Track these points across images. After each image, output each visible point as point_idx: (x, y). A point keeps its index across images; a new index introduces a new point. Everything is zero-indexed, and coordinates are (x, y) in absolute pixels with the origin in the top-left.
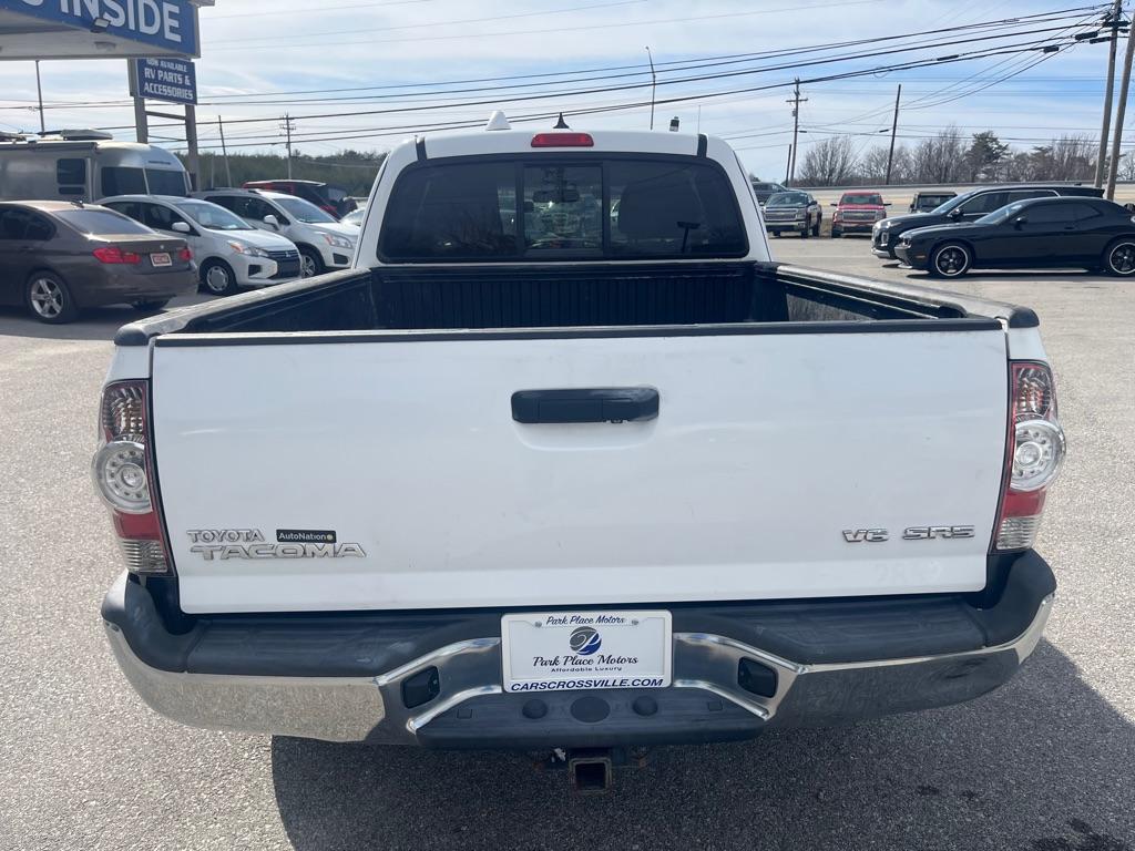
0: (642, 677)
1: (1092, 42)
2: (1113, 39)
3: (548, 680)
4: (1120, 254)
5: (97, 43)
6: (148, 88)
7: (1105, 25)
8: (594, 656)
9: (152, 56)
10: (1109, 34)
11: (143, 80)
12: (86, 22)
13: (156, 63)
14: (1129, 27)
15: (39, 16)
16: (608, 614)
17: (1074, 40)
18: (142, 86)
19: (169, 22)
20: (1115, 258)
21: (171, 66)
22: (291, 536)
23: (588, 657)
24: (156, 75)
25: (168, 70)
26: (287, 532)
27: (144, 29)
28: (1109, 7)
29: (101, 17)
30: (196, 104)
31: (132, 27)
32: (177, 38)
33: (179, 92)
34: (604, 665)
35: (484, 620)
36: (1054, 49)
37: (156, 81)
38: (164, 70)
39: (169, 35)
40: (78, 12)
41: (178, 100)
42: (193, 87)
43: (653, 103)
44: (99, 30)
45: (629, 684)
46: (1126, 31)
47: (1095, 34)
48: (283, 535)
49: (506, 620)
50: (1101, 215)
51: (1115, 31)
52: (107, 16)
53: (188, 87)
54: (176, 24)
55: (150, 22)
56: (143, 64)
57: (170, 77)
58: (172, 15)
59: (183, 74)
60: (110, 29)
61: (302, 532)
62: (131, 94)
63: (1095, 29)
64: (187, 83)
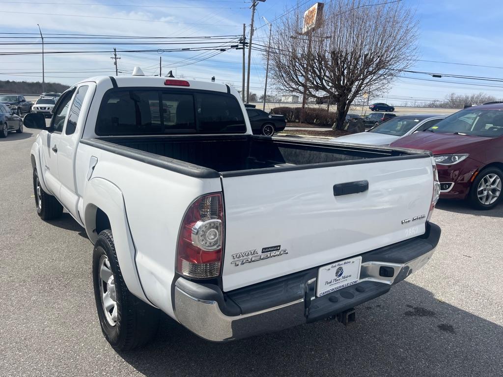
0: (352, 281)
1: (237, 49)
2: (243, 48)
3: (329, 289)
4: (266, 129)
7: (240, 43)
8: (341, 277)
10: (242, 47)
14: (248, 45)
16: (347, 261)
17: (230, 47)
20: (265, 130)
22: (267, 250)
23: (339, 278)
26: (265, 249)
28: (241, 36)
34: (343, 280)
35: (314, 272)
36: (223, 50)
43: (43, 53)
45: (349, 285)
46: (247, 46)
47: (237, 46)
48: (265, 250)
49: (321, 269)
50: (259, 115)
51: (244, 45)
61: (270, 247)
63: (236, 44)
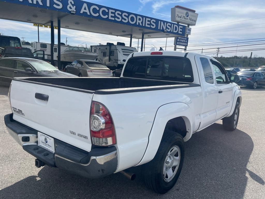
0: (52, 150)
5: (166, 35)
6: (178, 43)
9: (179, 37)
11: (177, 41)
12: (163, 31)
13: (180, 38)
15: (154, 30)
18: (176, 43)
19: (180, 30)
21: (183, 38)
24: (180, 41)
25: (183, 39)
27: (174, 31)
29: (166, 30)
30: (187, 46)
31: (172, 31)
32: (181, 33)
33: (184, 44)
34: (48, 146)
37: (180, 42)
38: (182, 39)
39: (179, 32)
40: (161, 29)
41: (183, 45)
42: (187, 43)
44: (165, 32)
45: (50, 151)
52: (167, 29)
53: (186, 43)
54: (181, 30)
55: (176, 30)
56: (177, 38)
57: (182, 41)
58: (181, 28)
59: (186, 40)
60: (167, 32)
62: (174, 44)
64: (186, 42)
